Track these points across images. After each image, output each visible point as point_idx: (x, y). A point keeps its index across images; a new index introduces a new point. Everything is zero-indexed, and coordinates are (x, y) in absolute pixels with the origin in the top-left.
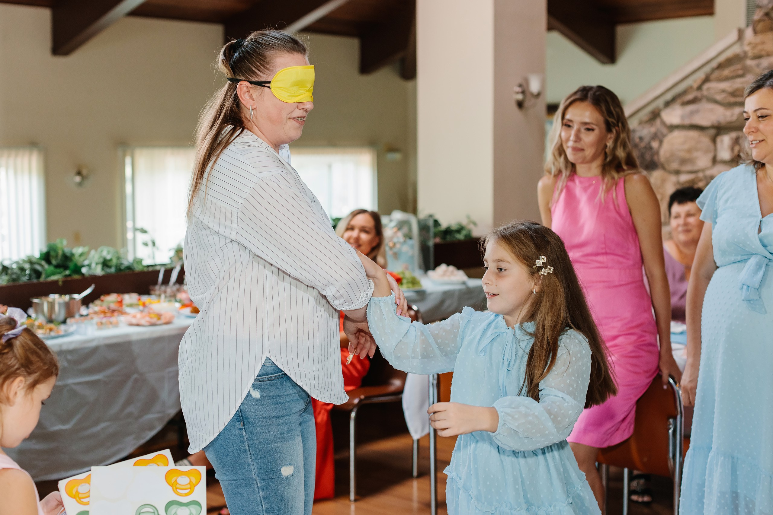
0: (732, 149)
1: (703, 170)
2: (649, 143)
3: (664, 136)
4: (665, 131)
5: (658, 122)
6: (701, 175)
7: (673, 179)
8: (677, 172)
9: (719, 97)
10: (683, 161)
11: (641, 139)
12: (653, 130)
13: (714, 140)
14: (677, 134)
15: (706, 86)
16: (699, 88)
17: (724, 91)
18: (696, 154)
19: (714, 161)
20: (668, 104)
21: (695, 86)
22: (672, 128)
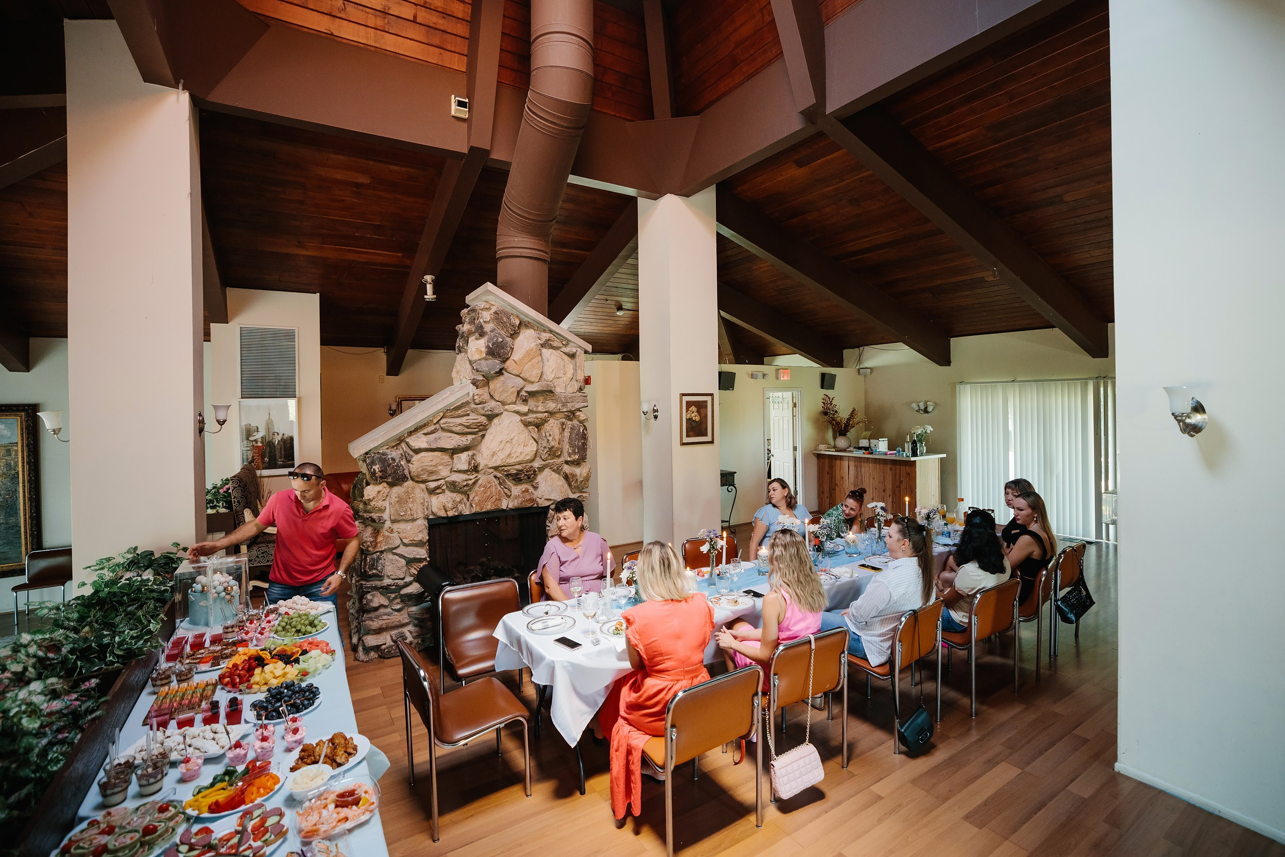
0: (470, 464)
1: (444, 479)
2: (400, 461)
3: (412, 457)
4: (412, 453)
5: (403, 445)
6: (442, 482)
7: (423, 486)
8: (424, 482)
9: (454, 429)
10: (432, 473)
11: (393, 459)
12: (400, 452)
13: (452, 458)
14: (423, 454)
15: (442, 421)
16: (438, 422)
17: (461, 424)
18: (440, 467)
19: (451, 471)
20: (411, 433)
21: (435, 421)
22: (417, 451)
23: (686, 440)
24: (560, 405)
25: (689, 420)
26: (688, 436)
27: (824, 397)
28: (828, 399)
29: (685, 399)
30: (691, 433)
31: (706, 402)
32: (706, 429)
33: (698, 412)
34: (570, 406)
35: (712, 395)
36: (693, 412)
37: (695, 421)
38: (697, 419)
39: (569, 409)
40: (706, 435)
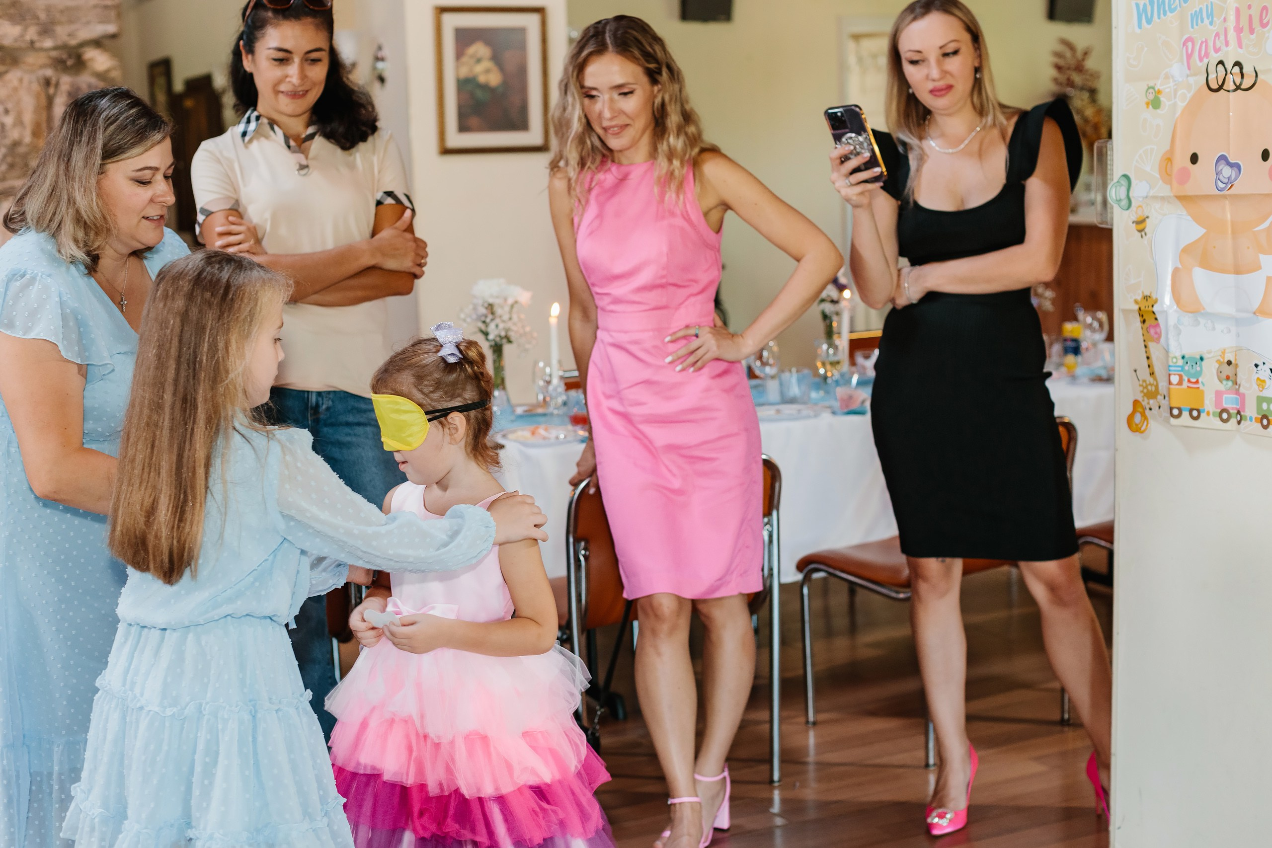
23: (456, 139)
24: (32, 33)
25: (466, 85)
26: (463, 128)
27: (1060, 48)
28: (1068, 54)
29: (451, 21)
30: (474, 121)
31: (522, 31)
32: (524, 109)
33: (496, 58)
34: (62, 33)
35: (540, 10)
36: (479, 61)
37: (485, 87)
38: (494, 79)
39: (59, 43)
40: (522, 125)
